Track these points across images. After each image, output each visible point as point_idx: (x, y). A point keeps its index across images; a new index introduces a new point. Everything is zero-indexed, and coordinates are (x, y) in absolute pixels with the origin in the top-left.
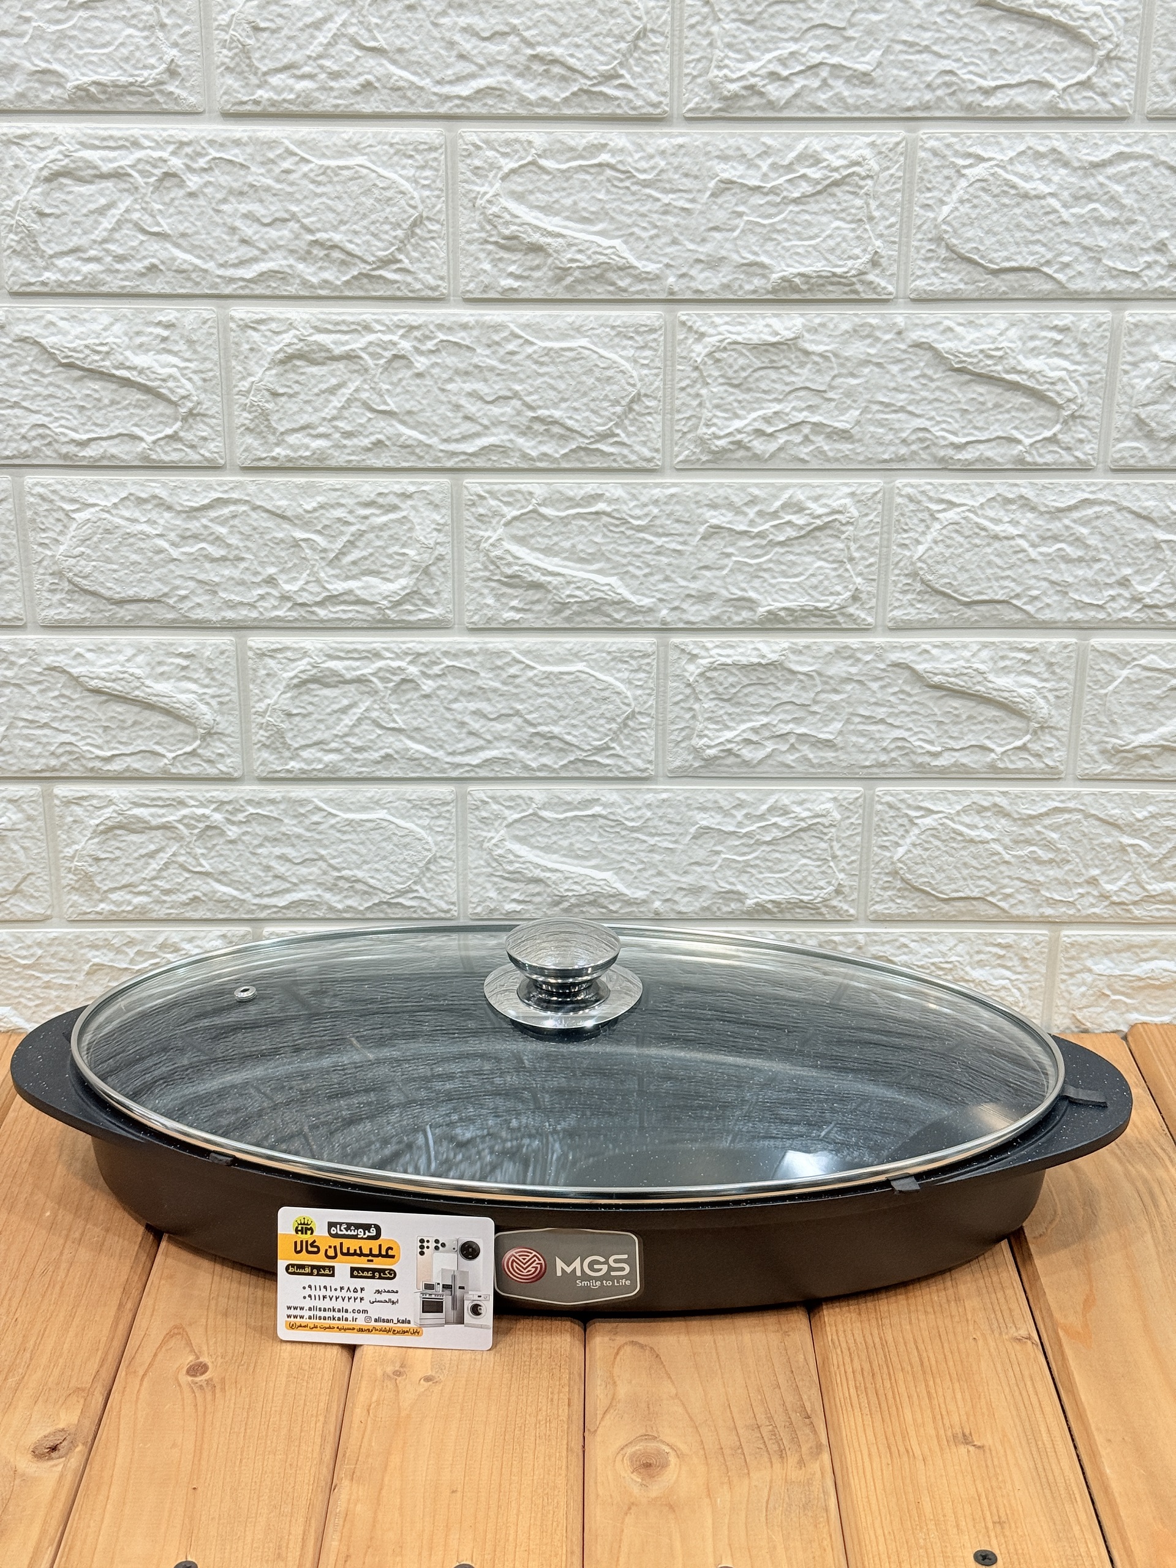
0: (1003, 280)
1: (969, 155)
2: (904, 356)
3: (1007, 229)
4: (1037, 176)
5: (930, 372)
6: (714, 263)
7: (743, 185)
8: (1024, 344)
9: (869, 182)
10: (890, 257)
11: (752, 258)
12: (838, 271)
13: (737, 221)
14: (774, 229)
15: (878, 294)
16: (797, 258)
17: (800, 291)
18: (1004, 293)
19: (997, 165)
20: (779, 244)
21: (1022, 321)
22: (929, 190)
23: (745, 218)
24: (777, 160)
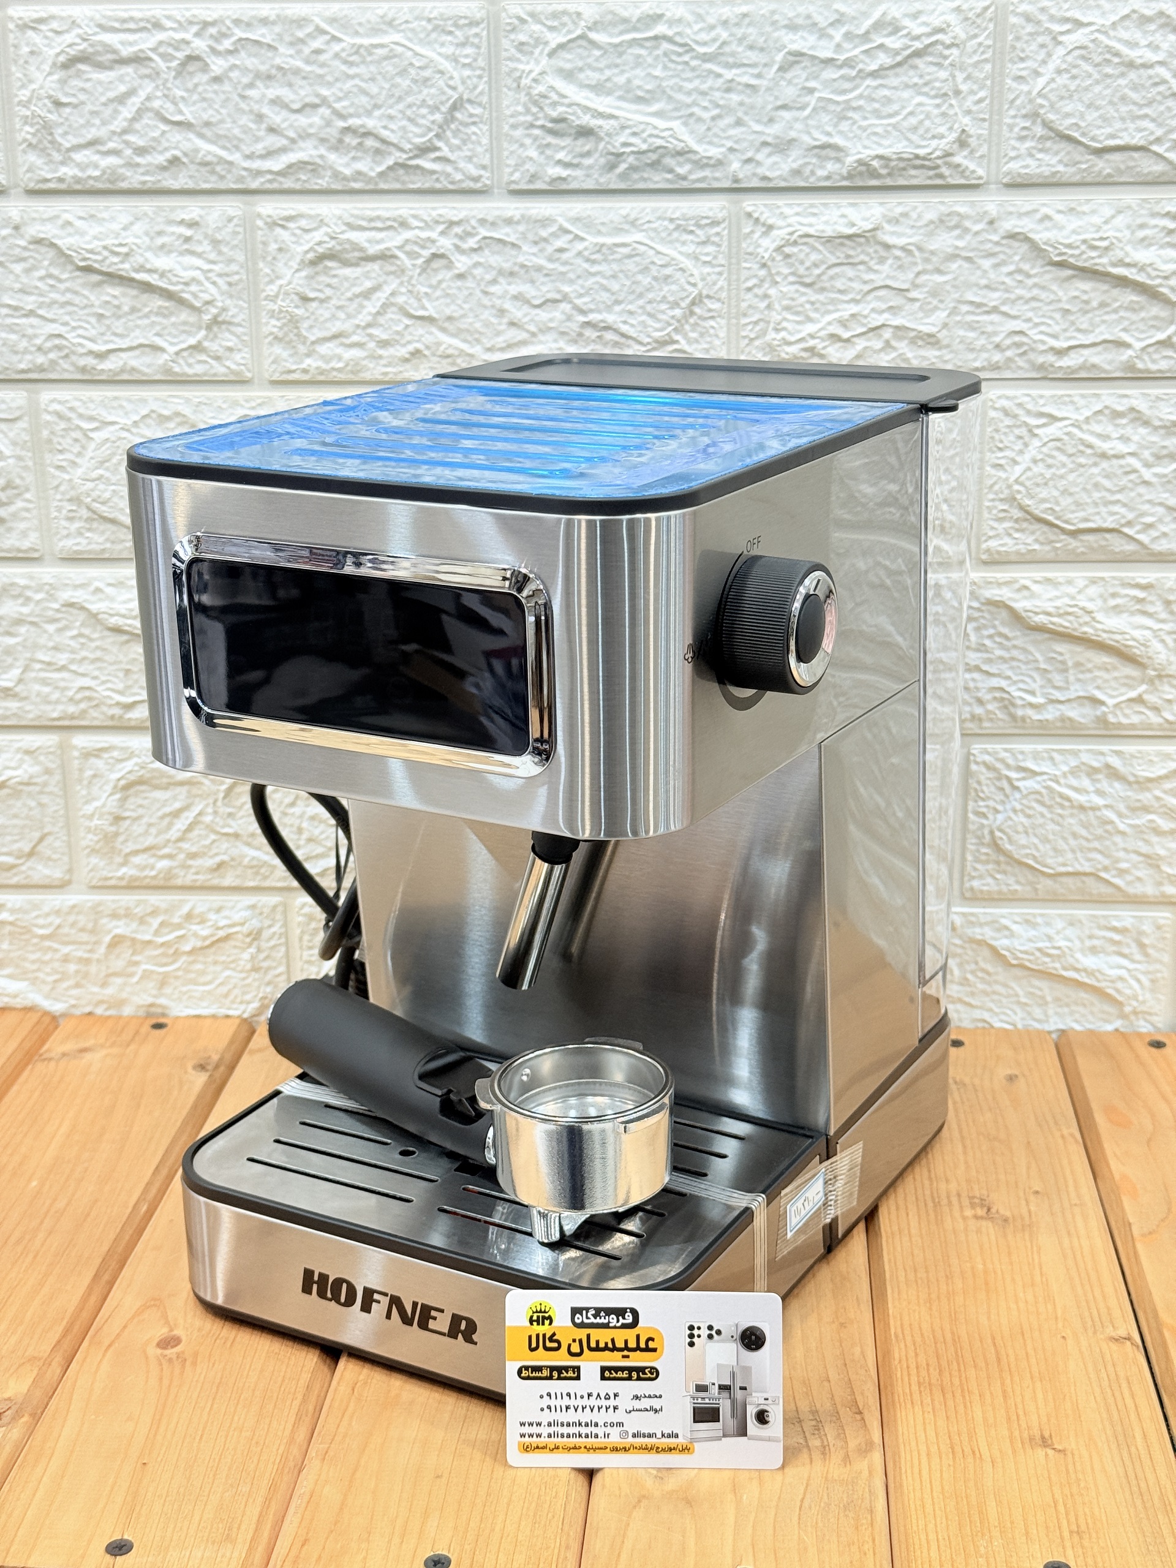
0: (1108, 161)
1: (1067, 20)
2: (997, 249)
3: (1111, 103)
4: (1144, 42)
5: (1026, 267)
6: (782, 146)
7: (813, 57)
8: (1133, 233)
9: (955, 51)
10: (979, 136)
11: (824, 139)
12: (922, 152)
13: (807, 99)
14: (848, 106)
15: (966, 178)
16: (874, 138)
17: (879, 176)
18: (1109, 175)
19: (1098, 31)
20: (854, 123)
21: (1129, 207)
22: (1022, 60)
23: (817, 95)
24: (852, 28)
